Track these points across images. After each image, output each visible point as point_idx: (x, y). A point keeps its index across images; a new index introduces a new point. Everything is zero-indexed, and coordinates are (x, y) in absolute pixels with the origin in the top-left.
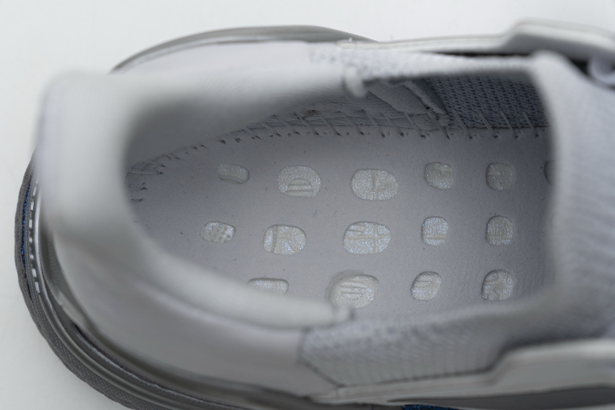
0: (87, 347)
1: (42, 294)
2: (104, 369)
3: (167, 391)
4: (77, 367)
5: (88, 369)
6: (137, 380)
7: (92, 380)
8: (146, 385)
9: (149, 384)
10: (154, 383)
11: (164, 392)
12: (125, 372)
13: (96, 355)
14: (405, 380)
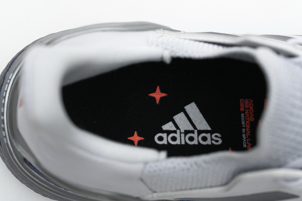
0: (29, 170)
1: (7, 144)
2: (37, 180)
3: (68, 191)
4: (23, 179)
5: (29, 180)
6: (53, 186)
7: (30, 185)
8: (58, 188)
9: (59, 188)
10: (62, 188)
11: (66, 192)
12: (48, 182)
13: (34, 174)
14: (186, 189)
